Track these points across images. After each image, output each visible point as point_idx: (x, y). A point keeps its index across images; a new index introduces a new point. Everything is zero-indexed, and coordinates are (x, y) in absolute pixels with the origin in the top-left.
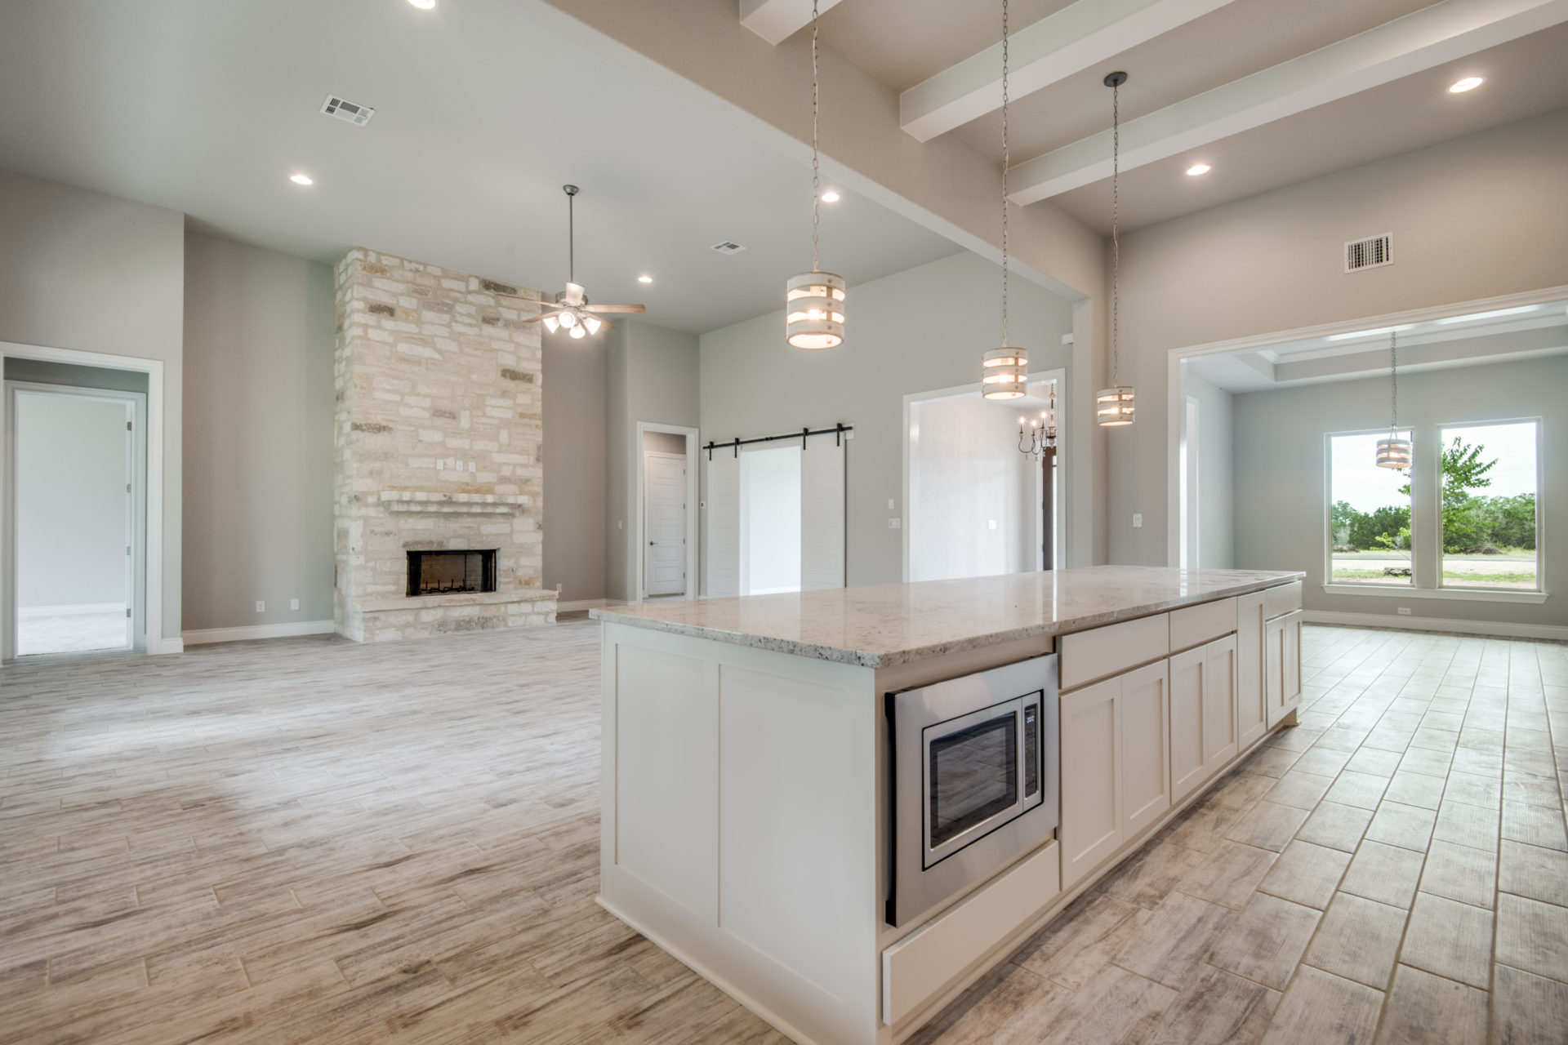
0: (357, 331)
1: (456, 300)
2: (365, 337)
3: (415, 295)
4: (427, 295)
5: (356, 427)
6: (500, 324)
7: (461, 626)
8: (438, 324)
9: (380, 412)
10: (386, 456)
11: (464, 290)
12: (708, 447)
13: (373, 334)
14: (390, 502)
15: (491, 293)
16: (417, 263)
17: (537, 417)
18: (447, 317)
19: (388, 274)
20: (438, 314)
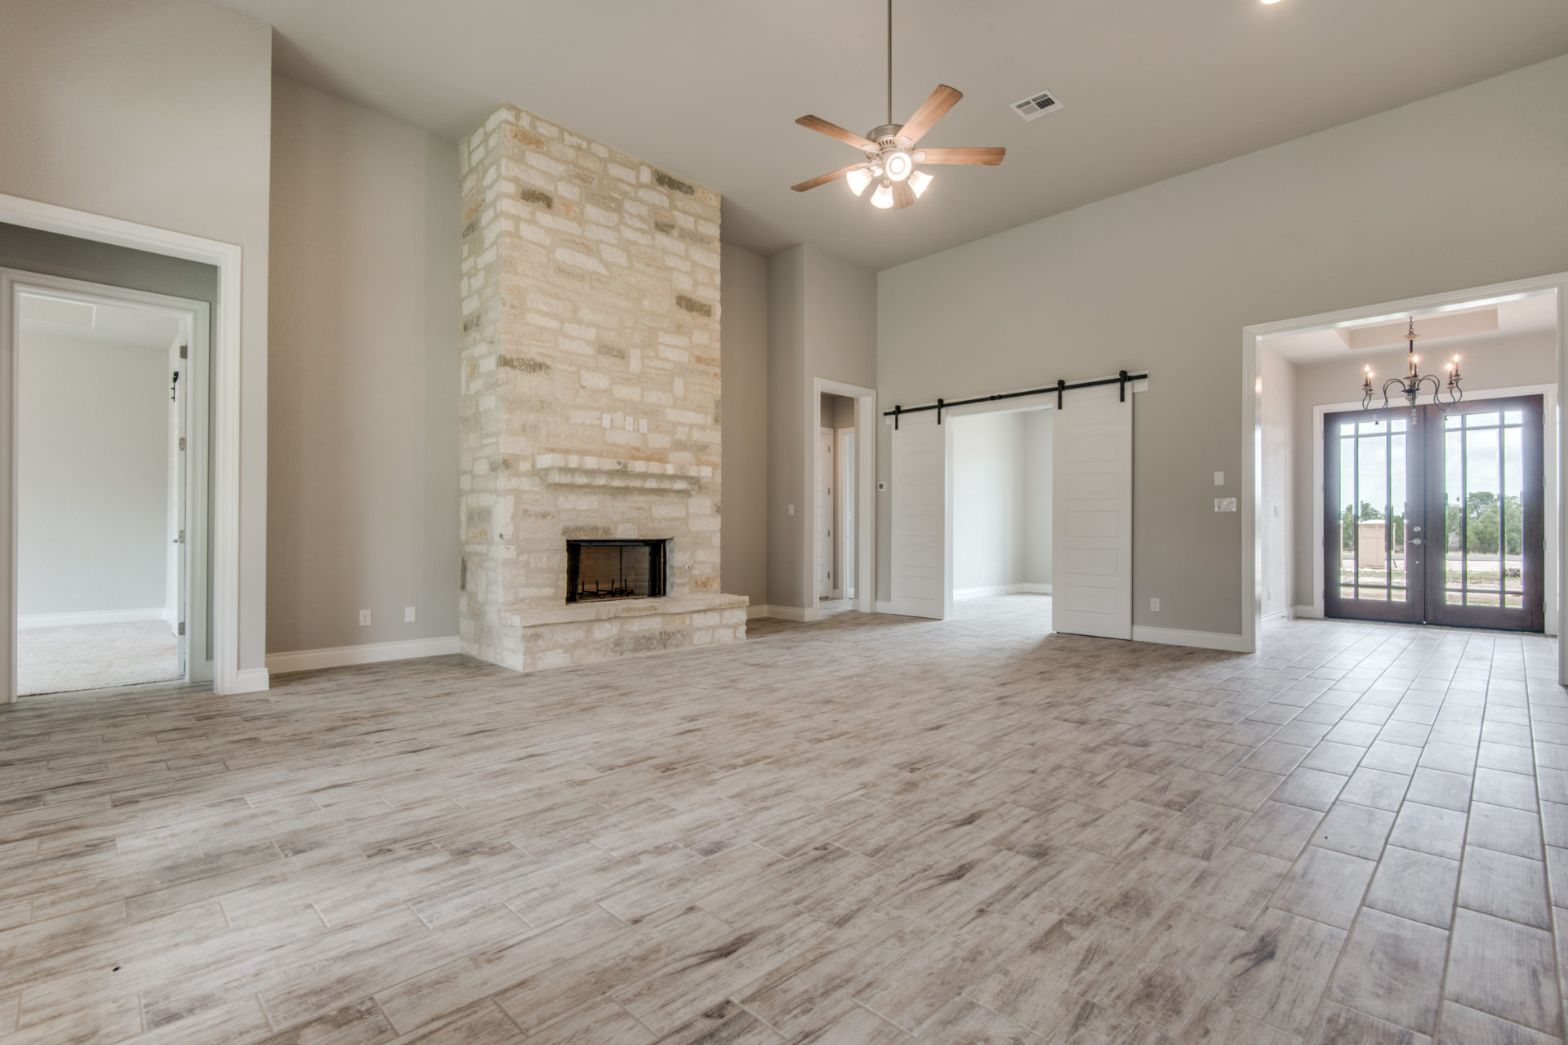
0: (505, 225)
1: (625, 195)
2: (516, 234)
3: (577, 181)
4: (591, 183)
5: (505, 362)
6: (675, 233)
7: (641, 644)
8: (604, 226)
9: (535, 342)
10: (542, 405)
11: (634, 182)
12: (894, 413)
13: (526, 231)
14: (547, 471)
15: (665, 189)
16: (580, 138)
17: (716, 363)
18: (614, 216)
19: (545, 149)
20: (604, 212)
